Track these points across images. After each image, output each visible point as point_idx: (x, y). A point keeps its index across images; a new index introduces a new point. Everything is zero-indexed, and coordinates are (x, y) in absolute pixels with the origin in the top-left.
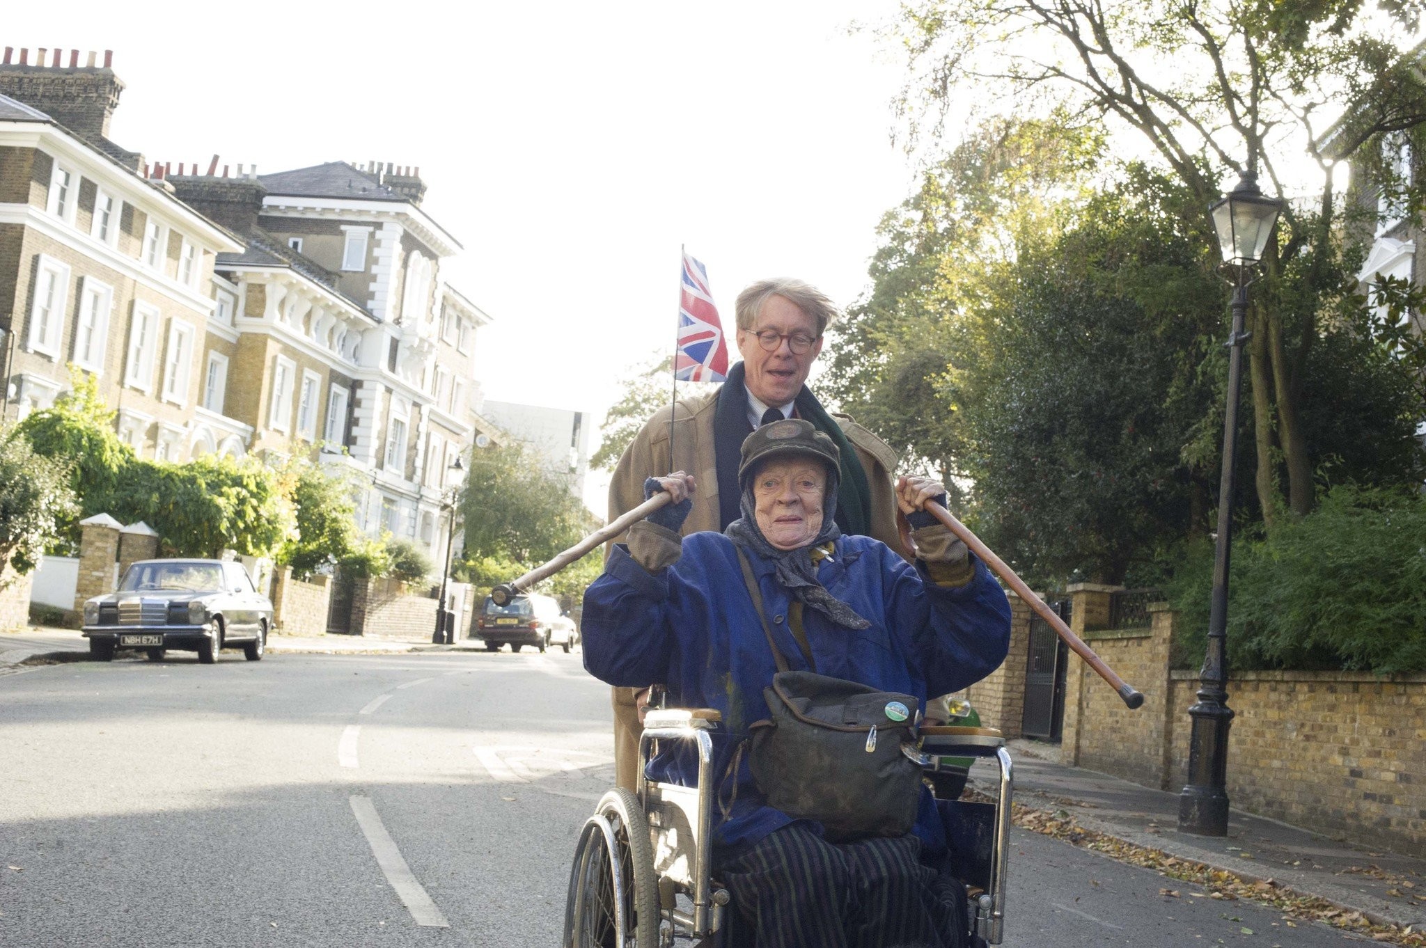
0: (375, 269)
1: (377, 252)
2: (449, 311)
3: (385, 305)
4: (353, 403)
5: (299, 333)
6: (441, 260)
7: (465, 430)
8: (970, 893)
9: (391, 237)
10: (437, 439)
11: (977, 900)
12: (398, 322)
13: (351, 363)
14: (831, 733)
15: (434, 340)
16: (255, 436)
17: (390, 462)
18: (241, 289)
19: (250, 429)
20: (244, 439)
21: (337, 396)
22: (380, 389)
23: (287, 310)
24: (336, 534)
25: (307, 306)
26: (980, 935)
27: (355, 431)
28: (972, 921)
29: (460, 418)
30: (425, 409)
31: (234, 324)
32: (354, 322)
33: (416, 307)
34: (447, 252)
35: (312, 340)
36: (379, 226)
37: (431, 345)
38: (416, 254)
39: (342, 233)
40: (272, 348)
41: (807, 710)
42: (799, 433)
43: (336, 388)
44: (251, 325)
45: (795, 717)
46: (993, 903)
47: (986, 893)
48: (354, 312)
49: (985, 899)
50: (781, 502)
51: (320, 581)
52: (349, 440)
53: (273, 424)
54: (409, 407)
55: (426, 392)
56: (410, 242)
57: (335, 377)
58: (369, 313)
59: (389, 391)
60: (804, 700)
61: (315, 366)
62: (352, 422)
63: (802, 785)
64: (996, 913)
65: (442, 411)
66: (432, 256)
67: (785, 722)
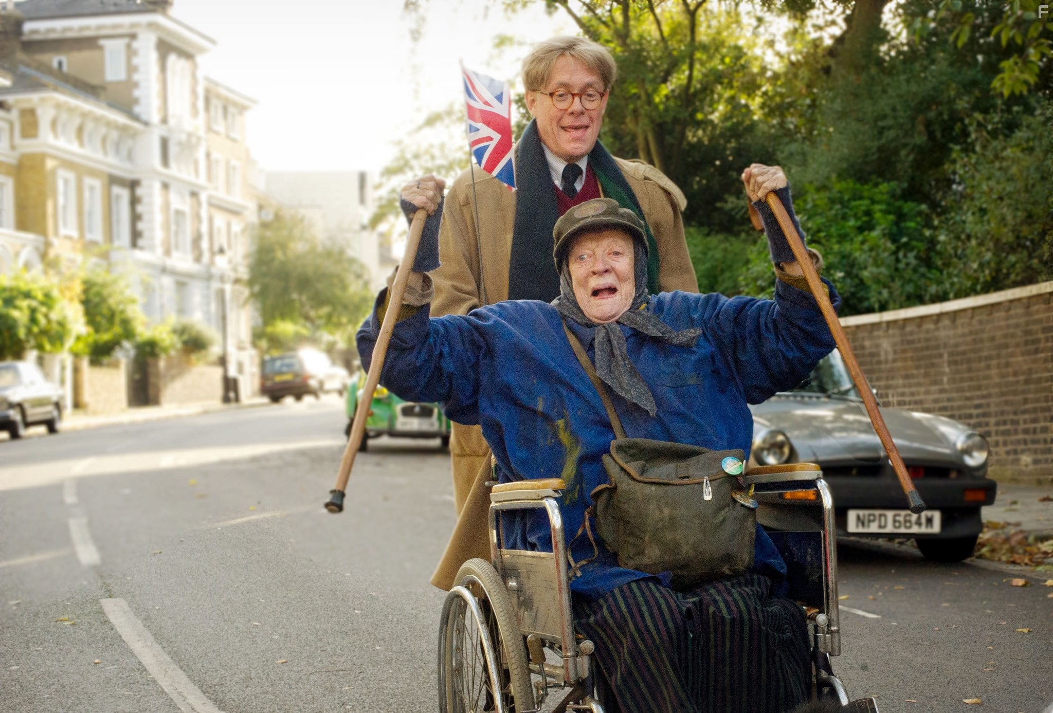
0: (136, 77)
1: (136, 61)
2: (214, 102)
3: (150, 108)
4: (134, 201)
5: (74, 147)
6: (200, 59)
7: (244, 208)
8: (809, 613)
9: (147, 45)
10: (220, 220)
11: (813, 619)
12: (164, 121)
13: (127, 165)
14: (668, 487)
15: (201, 132)
16: (48, 244)
17: (177, 247)
18: (14, 115)
19: (41, 239)
20: (37, 249)
21: (118, 197)
22: (157, 187)
23: (59, 129)
24: (126, 323)
25: (77, 121)
26: (822, 650)
27: (140, 226)
28: (812, 638)
29: (237, 198)
30: (203, 197)
31: (13, 147)
32: (123, 129)
33: (179, 104)
34: (202, 50)
35: (86, 151)
36: (133, 36)
37: (199, 139)
38: (172, 59)
39: (101, 48)
40: (50, 164)
41: (643, 472)
42: (604, 209)
43: (117, 190)
44: (28, 146)
45: (634, 479)
46: (829, 620)
47: (821, 612)
48: (121, 119)
49: (822, 618)
50: (594, 273)
51: (116, 365)
52: (136, 235)
53: (63, 231)
54: (188, 199)
55: (202, 180)
56: (165, 48)
57: (114, 180)
58: (136, 118)
59: (166, 186)
60: (640, 463)
61: (93, 173)
62: (135, 218)
63: (647, 538)
64: (833, 628)
65: (221, 194)
66: (187, 55)
67: (624, 484)
